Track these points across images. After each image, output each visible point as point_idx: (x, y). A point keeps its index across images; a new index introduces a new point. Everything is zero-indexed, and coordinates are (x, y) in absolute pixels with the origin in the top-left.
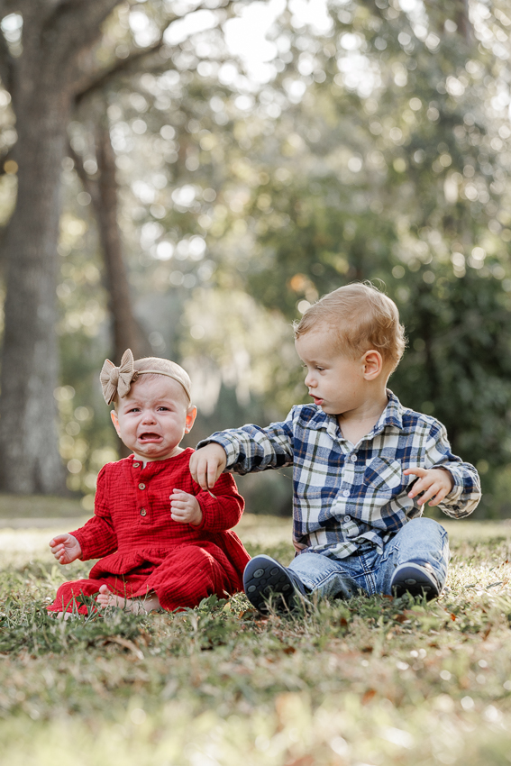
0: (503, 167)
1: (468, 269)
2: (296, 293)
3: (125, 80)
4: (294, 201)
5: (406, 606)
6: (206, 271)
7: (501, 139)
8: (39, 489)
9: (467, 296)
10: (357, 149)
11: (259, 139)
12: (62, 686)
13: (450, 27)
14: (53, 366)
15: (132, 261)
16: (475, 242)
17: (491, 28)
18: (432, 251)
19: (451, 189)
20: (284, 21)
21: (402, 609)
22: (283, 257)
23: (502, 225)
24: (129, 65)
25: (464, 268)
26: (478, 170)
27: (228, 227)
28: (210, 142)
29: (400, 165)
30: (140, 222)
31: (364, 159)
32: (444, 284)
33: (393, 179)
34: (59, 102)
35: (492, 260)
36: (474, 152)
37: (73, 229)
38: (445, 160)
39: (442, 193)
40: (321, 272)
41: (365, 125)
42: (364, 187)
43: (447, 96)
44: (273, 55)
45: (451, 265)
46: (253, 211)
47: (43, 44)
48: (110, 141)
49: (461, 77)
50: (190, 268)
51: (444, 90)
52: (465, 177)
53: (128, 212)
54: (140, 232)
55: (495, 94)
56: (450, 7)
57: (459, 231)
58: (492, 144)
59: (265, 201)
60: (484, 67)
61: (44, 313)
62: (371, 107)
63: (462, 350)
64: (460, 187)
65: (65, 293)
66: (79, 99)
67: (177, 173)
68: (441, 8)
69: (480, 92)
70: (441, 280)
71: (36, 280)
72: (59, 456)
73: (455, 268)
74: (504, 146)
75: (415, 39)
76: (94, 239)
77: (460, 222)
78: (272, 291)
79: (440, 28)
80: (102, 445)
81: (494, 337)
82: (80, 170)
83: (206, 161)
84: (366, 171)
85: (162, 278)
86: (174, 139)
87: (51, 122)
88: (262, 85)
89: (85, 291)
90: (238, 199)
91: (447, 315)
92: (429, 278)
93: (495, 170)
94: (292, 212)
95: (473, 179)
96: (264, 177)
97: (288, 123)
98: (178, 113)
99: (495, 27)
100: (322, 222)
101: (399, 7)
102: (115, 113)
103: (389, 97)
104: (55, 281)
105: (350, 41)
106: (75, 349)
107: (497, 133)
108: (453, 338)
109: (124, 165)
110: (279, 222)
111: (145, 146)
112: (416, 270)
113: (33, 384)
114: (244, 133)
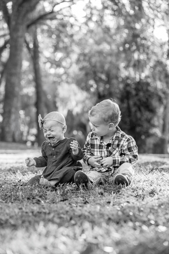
0: (151, 50)
1: (140, 79)
2: (90, 85)
3: (42, 21)
4: (90, 58)
5: (120, 188)
6: (64, 77)
7: (151, 42)
8: (14, 141)
9: (140, 87)
10: (109, 43)
11: (80, 40)
12: (20, 214)
13: (137, 8)
14: (19, 105)
15: (43, 73)
16: (143, 71)
17: (149, 9)
18: (130, 74)
19: (136, 56)
20: (88, 5)
21: (119, 189)
22: (87, 74)
23: (150, 67)
24: (43, 17)
25: (139, 79)
26: (144, 51)
27: (71, 65)
28: (66, 40)
29: (121, 49)
30: (45, 63)
31: (111, 46)
32: (134, 83)
33: (119, 52)
34: (22, 27)
35: (147, 77)
36: (143, 45)
37: (26, 64)
38: (134, 48)
39: (133, 57)
40: (98, 79)
41: (111, 37)
42: (111, 55)
43: (135, 29)
44: (85, 15)
45: (135, 78)
46: (78, 61)
47: (18, 10)
48: (37, 39)
49: (140, 24)
50: (59, 76)
51: (135, 27)
52: (140, 53)
53: (42, 60)
54: (45, 66)
55: (149, 28)
56: (137, 3)
57: (138, 68)
58: (148, 43)
59: (82, 58)
60: (146, 20)
61: (17, 89)
62: (113, 31)
63: (138, 103)
64: (139, 56)
65: (23, 83)
66: (28, 26)
67: (56, 48)
68: (134, 3)
69: (145, 28)
70: (132, 82)
71: (14, 79)
72: (20, 130)
73: (137, 79)
74: (151, 44)
75: (127, 12)
76: (32, 67)
77: (138, 65)
78: (83, 85)
79: (134, 9)
80: (33, 127)
81: (147, 99)
82: (28, 47)
83: (65, 45)
84: (111, 49)
85: (52, 79)
86: (56, 39)
87: (20, 34)
88: (82, 24)
89: (29, 82)
90: (74, 57)
91: (134, 92)
92: (129, 82)
93: (149, 51)
94: (89, 61)
95: (142, 53)
96: (81, 51)
97: (89, 35)
98: (57, 31)
99: (150, 9)
100: (98, 65)
101: (122, 2)
102: (39, 30)
103: (118, 28)
104: (20, 80)
105: (108, 12)
106: (26, 99)
107: (150, 40)
108: (135, 99)
109: (41, 46)
110: (86, 64)
111: (47, 40)
112: (125, 79)
113: (13, 110)
114: (76, 38)
